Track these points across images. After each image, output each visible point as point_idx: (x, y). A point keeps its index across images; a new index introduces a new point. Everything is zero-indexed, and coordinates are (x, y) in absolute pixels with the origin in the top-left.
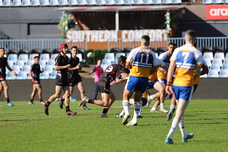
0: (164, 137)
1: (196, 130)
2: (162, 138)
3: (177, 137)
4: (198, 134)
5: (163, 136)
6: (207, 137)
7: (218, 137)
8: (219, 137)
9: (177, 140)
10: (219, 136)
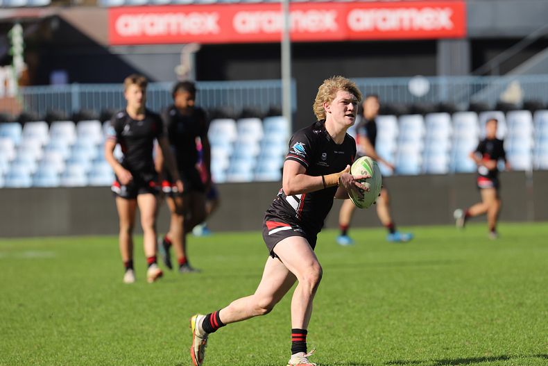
0: (11, 331)
1: (88, 312)
2: (7, 333)
3: (43, 329)
4: (93, 320)
5: (9, 328)
6: (116, 328)
7: (141, 328)
8: (144, 327)
9: (44, 337)
10: (142, 325)
